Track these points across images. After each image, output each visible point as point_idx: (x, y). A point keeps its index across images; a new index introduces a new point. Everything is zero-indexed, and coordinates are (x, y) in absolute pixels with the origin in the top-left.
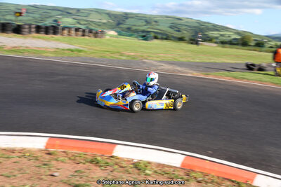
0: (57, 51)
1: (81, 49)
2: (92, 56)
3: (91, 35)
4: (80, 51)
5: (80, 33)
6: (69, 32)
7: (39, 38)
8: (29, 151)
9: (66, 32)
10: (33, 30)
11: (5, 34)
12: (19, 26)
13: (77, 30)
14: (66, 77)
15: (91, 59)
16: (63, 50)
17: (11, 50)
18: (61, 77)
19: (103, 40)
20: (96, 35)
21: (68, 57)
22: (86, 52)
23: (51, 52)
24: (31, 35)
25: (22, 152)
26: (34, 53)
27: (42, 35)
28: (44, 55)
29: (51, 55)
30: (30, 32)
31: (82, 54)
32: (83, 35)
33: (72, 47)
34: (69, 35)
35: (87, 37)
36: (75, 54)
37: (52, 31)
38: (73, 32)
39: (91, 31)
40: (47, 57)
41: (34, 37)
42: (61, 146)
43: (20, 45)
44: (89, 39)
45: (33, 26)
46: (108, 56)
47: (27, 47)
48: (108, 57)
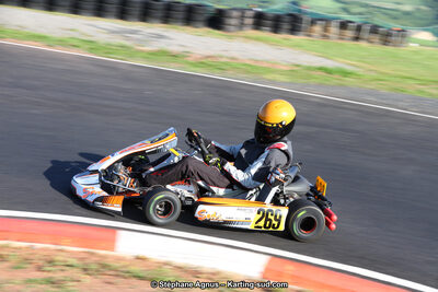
0: (295, 69)
1: (350, 68)
3: (376, 38)
4: (346, 74)
5: (349, 33)
6: (326, 29)
9: (318, 28)
13: (344, 25)
16: (309, 68)
20: (386, 38)
21: (320, 85)
23: (282, 73)
31: (349, 81)
32: (357, 39)
33: (328, 64)
34: (325, 37)
35: (363, 44)
36: (334, 80)
37: (286, 26)
38: (334, 29)
39: (374, 30)
44: (369, 49)
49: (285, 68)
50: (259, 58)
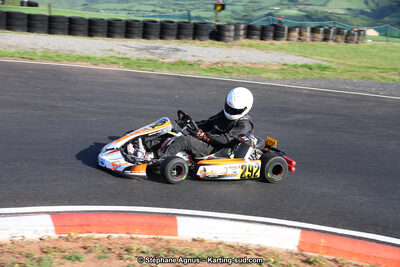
0: (284, 68)
1: (324, 64)
2: (346, 76)
3: (340, 38)
4: (325, 68)
6: (300, 34)
7: (250, 46)
8: (272, 253)
9: (295, 34)
10: (242, 32)
11: (197, 42)
12: (219, 27)
13: (314, 30)
14: (309, 116)
15: (345, 82)
16: (295, 66)
17: (211, 68)
18: (300, 116)
19: (361, 46)
20: (348, 38)
21: (305, 79)
22: (334, 70)
23: (275, 72)
24: (238, 42)
25: (260, 253)
26: (248, 73)
27: (255, 41)
28: (264, 75)
29: (275, 76)
30: (236, 36)
32: (325, 39)
33: (308, 61)
34: (301, 40)
35: (331, 43)
36: (316, 74)
37: (270, 34)
38: (308, 34)
39: (339, 32)
40: (269, 80)
41: (243, 45)
42: (328, 250)
43: (224, 59)
44: (336, 47)
45: (242, 26)
46: (376, 76)
47: (235, 63)
48: (376, 78)
49: (277, 68)
50: (254, 61)
